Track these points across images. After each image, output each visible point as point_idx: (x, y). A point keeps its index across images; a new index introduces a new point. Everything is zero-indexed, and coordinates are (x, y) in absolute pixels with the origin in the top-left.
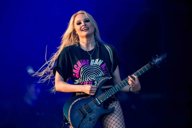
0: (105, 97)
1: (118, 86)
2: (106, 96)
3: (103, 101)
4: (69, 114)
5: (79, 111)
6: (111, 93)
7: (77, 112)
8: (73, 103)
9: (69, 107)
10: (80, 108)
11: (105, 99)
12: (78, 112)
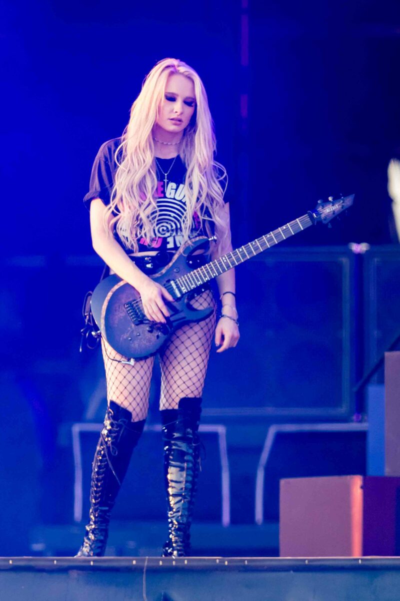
0: (194, 280)
1: (226, 260)
2: (197, 278)
3: (187, 289)
4: (102, 312)
5: (127, 307)
6: (208, 273)
7: (123, 308)
8: (116, 287)
9: (106, 296)
10: (131, 299)
11: (192, 284)
12: (125, 310)
